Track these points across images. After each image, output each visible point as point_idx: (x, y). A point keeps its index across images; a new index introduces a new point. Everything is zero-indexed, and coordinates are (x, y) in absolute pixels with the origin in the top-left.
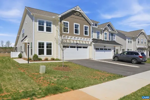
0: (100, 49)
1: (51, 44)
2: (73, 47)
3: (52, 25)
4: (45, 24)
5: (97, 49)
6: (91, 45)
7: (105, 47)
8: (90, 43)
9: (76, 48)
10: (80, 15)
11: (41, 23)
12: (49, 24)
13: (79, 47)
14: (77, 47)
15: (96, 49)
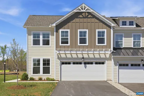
0: (132, 65)
1: (49, 60)
2: (77, 63)
3: (50, 36)
4: (41, 37)
5: (122, 65)
6: (110, 59)
7: (142, 60)
8: (108, 56)
9: (83, 65)
10: (90, 16)
11: (36, 36)
12: (46, 36)
13: (89, 63)
14: (85, 63)
15: (120, 65)
